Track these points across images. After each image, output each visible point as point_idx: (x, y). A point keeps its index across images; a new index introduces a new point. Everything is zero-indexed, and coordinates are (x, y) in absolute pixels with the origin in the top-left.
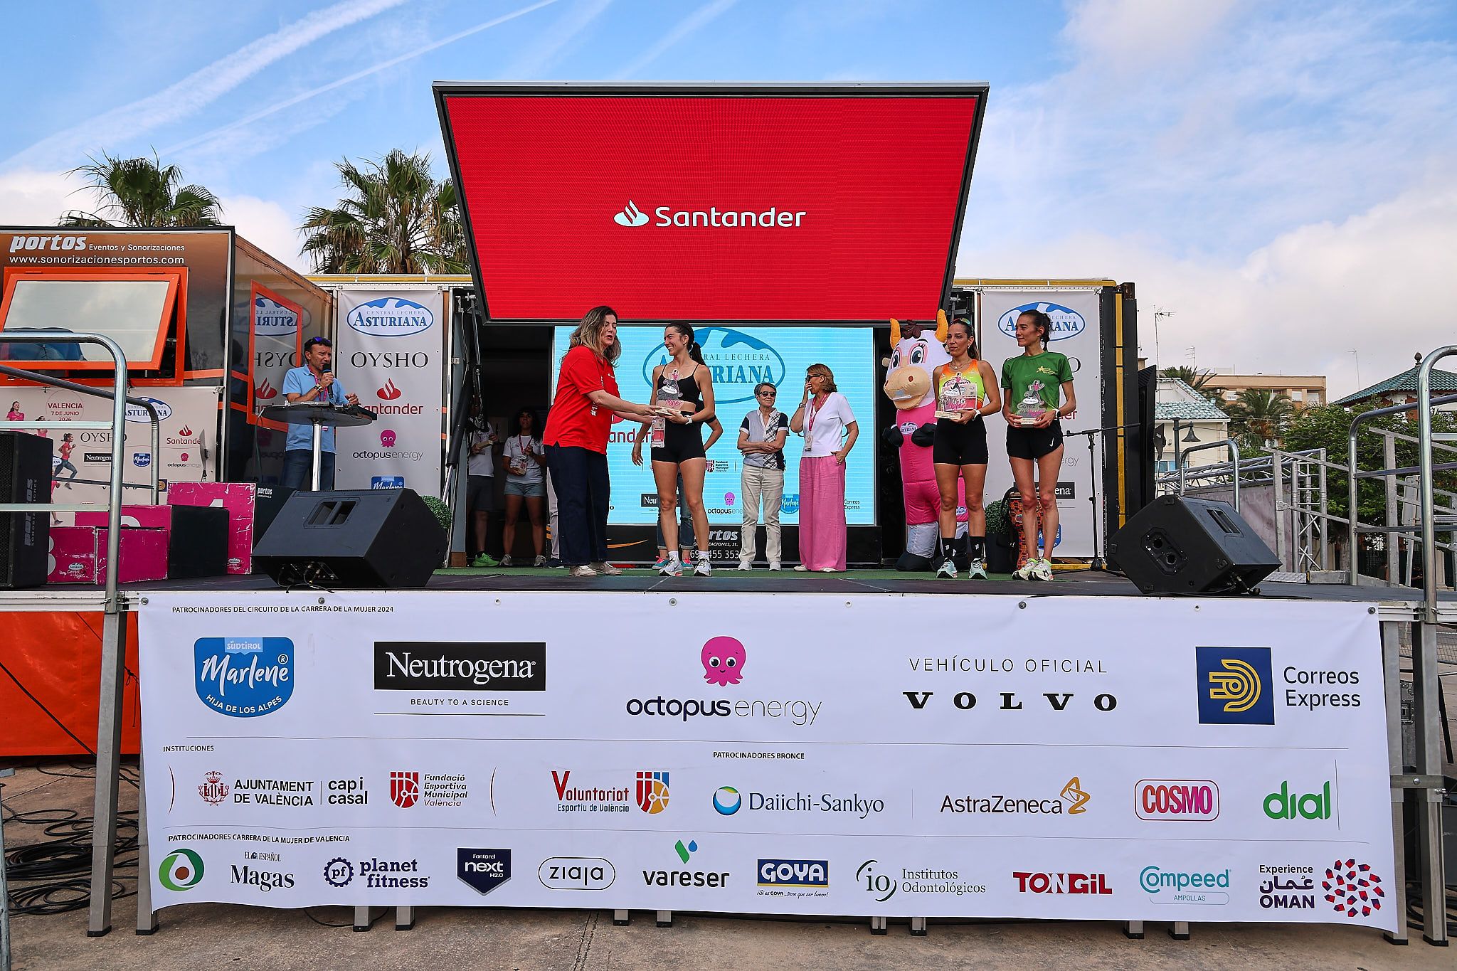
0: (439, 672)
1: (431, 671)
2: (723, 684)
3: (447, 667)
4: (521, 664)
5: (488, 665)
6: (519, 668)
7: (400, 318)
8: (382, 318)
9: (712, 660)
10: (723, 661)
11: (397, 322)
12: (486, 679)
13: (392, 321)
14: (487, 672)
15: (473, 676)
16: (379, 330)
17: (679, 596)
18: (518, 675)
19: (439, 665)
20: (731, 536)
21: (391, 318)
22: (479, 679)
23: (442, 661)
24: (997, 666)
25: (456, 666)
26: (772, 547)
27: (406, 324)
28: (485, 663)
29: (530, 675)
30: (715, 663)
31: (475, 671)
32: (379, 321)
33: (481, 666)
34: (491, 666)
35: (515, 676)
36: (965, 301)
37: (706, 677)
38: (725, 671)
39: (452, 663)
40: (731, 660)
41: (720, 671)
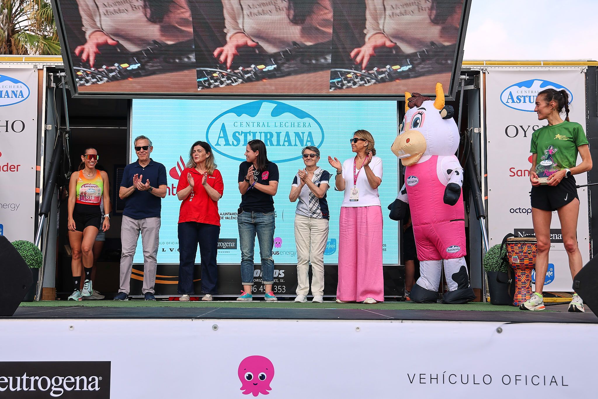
0: (21, 386)
1: (15, 386)
2: (256, 395)
3: (28, 382)
4: (90, 379)
5: (63, 380)
6: (88, 383)
9: (246, 375)
10: (256, 375)
14: (62, 386)
15: (50, 389)
17: (221, 323)
18: (87, 388)
19: (22, 380)
20: (279, 274)
22: (55, 392)
23: (25, 377)
24: (479, 380)
25: (36, 382)
26: (317, 282)
28: (60, 379)
29: (97, 389)
30: (249, 377)
31: (52, 385)
33: (57, 381)
34: (65, 381)
35: (85, 389)
36: (472, 78)
37: (241, 389)
38: (257, 384)
39: (33, 379)
40: (262, 375)
41: (254, 384)
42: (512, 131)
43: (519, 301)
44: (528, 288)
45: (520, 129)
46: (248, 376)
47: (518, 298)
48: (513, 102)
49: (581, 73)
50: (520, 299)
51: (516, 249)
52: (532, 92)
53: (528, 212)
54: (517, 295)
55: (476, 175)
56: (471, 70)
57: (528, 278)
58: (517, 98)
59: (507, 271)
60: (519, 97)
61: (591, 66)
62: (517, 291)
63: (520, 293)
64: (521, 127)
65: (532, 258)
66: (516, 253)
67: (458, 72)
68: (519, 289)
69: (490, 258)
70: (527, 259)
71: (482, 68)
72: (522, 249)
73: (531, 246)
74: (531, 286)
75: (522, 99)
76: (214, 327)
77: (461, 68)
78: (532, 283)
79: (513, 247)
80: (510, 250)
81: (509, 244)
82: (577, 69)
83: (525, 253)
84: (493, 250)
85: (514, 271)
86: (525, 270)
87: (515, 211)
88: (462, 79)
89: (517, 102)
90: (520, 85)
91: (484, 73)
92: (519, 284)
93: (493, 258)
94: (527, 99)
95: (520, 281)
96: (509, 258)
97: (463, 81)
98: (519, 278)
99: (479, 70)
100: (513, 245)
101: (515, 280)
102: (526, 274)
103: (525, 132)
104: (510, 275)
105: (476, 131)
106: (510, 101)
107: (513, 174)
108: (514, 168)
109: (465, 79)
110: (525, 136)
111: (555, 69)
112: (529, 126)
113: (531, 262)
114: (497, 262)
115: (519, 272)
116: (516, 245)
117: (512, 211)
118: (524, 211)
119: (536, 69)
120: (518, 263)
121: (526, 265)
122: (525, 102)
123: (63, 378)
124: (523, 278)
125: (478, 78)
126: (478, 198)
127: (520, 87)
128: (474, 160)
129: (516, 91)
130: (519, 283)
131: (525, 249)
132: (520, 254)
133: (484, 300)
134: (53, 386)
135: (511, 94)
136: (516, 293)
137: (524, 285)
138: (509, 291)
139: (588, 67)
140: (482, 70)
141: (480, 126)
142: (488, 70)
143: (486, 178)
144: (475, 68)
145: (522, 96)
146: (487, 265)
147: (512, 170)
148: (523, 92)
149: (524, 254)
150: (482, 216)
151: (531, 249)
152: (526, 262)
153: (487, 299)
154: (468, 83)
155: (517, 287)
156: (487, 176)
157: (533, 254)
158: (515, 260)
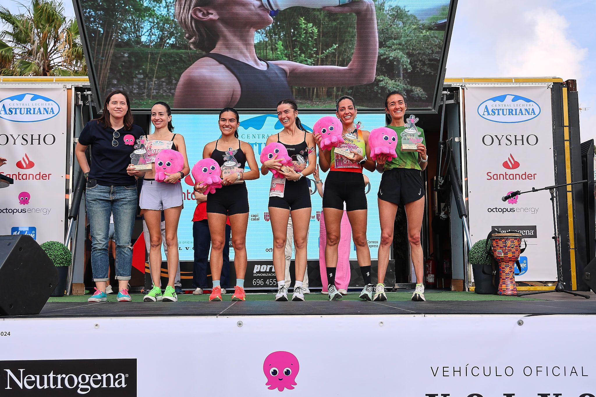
0: (49, 384)
1: (42, 384)
2: (281, 390)
3: (55, 380)
4: (117, 377)
5: (90, 377)
7: (34, 109)
8: (21, 109)
9: (272, 370)
10: (281, 370)
11: (32, 112)
12: (87, 389)
13: (28, 111)
14: (89, 384)
15: (77, 387)
16: (18, 117)
18: (114, 385)
19: (49, 378)
21: (27, 109)
22: (82, 390)
23: (51, 375)
24: (501, 372)
25: (63, 379)
27: (39, 113)
28: (87, 376)
29: (124, 386)
30: (275, 372)
31: (78, 383)
32: (18, 111)
33: (84, 379)
34: (92, 379)
35: (112, 386)
36: (453, 94)
37: (267, 384)
38: (282, 379)
39: (59, 377)
40: (287, 370)
41: (279, 379)
42: (488, 140)
43: (504, 291)
44: (511, 279)
45: (495, 138)
46: (273, 371)
47: (503, 288)
48: (489, 114)
49: (548, 88)
50: (504, 289)
51: (501, 244)
52: (505, 105)
53: (503, 211)
54: (502, 285)
55: (458, 179)
56: (452, 86)
57: (511, 270)
58: (492, 110)
59: (491, 263)
60: (494, 110)
61: (556, 83)
62: (501, 281)
63: (504, 284)
64: (496, 136)
65: (515, 252)
66: (501, 247)
67: (441, 88)
68: (503, 279)
69: (475, 252)
70: (510, 253)
71: (461, 84)
72: (506, 243)
73: (513, 241)
74: (514, 277)
75: (496, 112)
76: (238, 323)
77: (443, 84)
78: (515, 274)
79: (498, 242)
80: (495, 244)
81: (494, 239)
82: (543, 85)
83: (509, 247)
84: (477, 244)
85: (498, 264)
86: (508, 263)
87: (492, 210)
88: (444, 94)
89: (492, 115)
90: (494, 99)
91: (463, 89)
92: (504, 276)
93: (478, 252)
94: (501, 112)
95: (504, 272)
96: (493, 252)
97: (445, 96)
98: (503, 269)
99: (458, 86)
100: (497, 240)
101: (499, 272)
102: (510, 266)
103: (500, 141)
104: (494, 268)
105: (457, 140)
106: (486, 113)
107: (490, 178)
108: (491, 173)
109: (447, 94)
110: (500, 144)
111: (524, 85)
112: (503, 136)
113: (514, 255)
114: (482, 255)
115: (503, 265)
116: (500, 240)
117: (490, 210)
118: (500, 210)
119: (509, 85)
120: (502, 257)
121: (510, 258)
122: (499, 114)
123: (90, 376)
124: (507, 270)
125: (458, 93)
126: (460, 200)
127: (494, 101)
128: (455, 166)
129: (491, 105)
130: (504, 274)
131: (509, 243)
132: (504, 248)
133: (467, 290)
134: (80, 384)
135: (486, 107)
136: (500, 284)
137: (507, 276)
138: (493, 281)
139: (553, 83)
140: (461, 86)
141: (460, 136)
142: (466, 86)
143: (467, 182)
144: (455, 84)
145: (496, 109)
146: (472, 258)
147: (489, 174)
148: (498, 105)
149: (508, 249)
150: (464, 215)
151: (514, 244)
152: (510, 255)
153: (469, 289)
154: (449, 97)
155: (501, 277)
156: (467, 180)
157: (515, 248)
158: (499, 253)
